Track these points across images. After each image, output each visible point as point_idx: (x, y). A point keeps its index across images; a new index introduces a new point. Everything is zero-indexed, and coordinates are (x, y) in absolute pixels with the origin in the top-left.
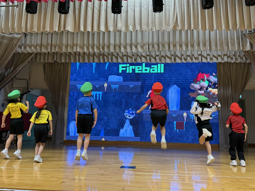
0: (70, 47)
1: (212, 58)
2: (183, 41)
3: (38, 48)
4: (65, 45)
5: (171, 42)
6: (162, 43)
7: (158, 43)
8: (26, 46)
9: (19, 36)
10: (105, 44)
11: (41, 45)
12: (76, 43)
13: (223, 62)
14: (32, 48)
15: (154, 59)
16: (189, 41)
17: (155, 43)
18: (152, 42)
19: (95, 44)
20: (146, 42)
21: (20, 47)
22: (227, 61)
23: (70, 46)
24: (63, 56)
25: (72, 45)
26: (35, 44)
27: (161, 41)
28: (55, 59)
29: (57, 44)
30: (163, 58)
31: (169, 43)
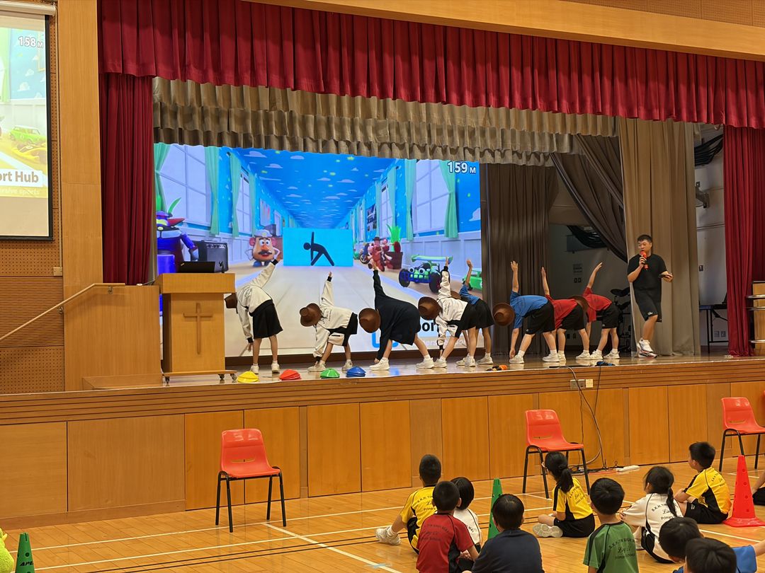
5: (433, 124)
6: (415, 128)
7: (407, 125)
13: (503, 162)
15: (366, 145)
22: (511, 162)
30: (386, 146)
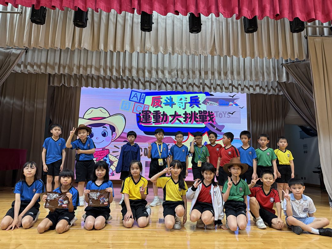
0: (83, 69)
1: (243, 89)
2: (215, 69)
3: (42, 67)
4: (77, 66)
5: (202, 68)
6: (192, 70)
7: (188, 69)
8: (27, 64)
9: (18, 52)
10: (126, 67)
11: (46, 65)
12: (90, 64)
13: (254, 93)
14: (35, 67)
15: (180, 86)
16: (222, 69)
17: (185, 68)
18: (181, 68)
19: (113, 66)
20: (174, 67)
21: (19, 66)
22: (259, 92)
23: (83, 67)
24: (72, 78)
25: (85, 66)
26: (39, 63)
27: (191, 67)
28: (63, 82)
29: (66, 64)
30: (190, 87)
31: (200, 69)
